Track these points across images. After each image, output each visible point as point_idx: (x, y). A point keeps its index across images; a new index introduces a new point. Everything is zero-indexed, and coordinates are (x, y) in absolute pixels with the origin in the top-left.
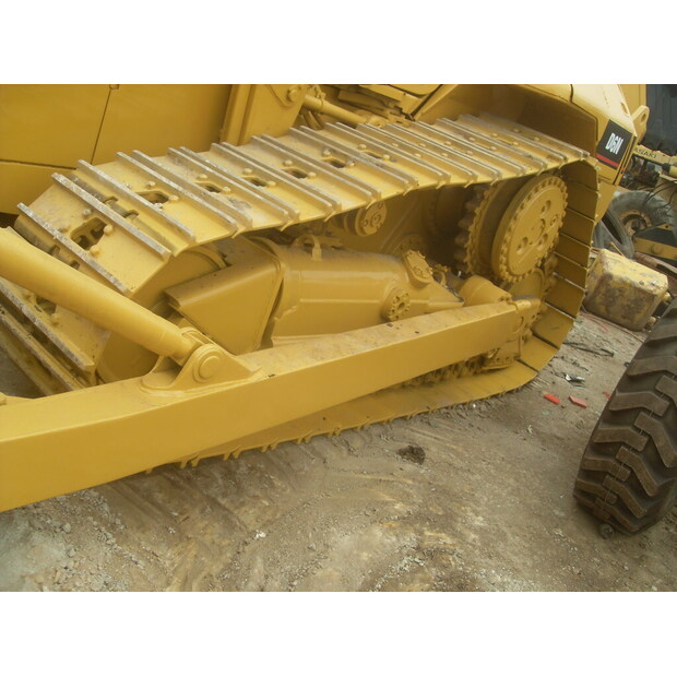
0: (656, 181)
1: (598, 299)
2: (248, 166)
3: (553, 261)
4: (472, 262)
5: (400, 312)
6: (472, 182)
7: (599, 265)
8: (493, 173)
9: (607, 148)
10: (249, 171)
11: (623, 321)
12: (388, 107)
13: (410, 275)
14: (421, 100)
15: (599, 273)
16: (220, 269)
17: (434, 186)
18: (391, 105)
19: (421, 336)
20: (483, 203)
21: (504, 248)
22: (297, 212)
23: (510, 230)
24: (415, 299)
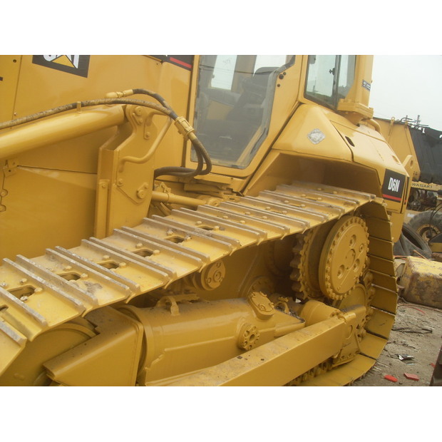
0: (436, 203)
1: (413, 292)
2: (107, 253)
3: (369, 276)
4: (306, 291)
5: (252, 342)
6: (286, 234)
7: (408, 268)
8: (302, 225)
9: (389, 188)
10: (107, 257)
11: (434, 304)
12: (222, 190)
13: (256, 312)
14: (246, 181)
15: (409, 274)
16: (90, 338)
17: (255, 244)
18: (224, 188)
19: (266, 362)
20: (305, 246)
21: (327, 276)
22: (137, 286)
23: (328, 262)
24: (263, 329)
